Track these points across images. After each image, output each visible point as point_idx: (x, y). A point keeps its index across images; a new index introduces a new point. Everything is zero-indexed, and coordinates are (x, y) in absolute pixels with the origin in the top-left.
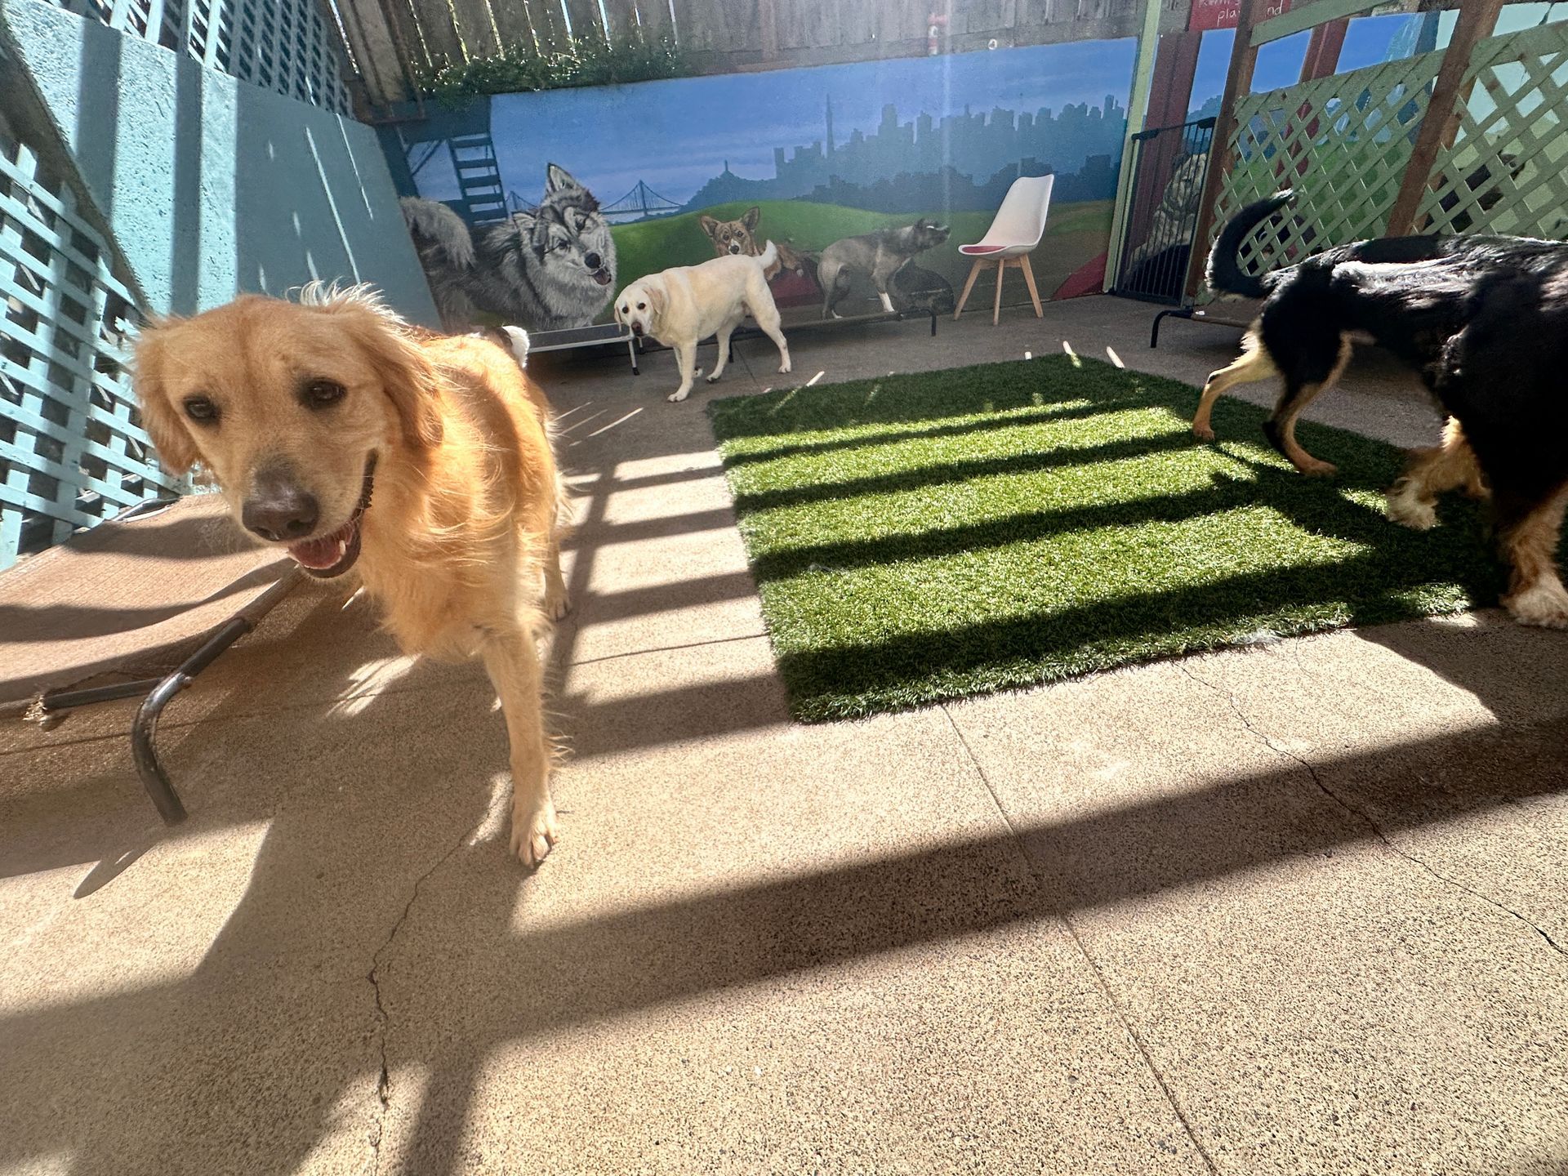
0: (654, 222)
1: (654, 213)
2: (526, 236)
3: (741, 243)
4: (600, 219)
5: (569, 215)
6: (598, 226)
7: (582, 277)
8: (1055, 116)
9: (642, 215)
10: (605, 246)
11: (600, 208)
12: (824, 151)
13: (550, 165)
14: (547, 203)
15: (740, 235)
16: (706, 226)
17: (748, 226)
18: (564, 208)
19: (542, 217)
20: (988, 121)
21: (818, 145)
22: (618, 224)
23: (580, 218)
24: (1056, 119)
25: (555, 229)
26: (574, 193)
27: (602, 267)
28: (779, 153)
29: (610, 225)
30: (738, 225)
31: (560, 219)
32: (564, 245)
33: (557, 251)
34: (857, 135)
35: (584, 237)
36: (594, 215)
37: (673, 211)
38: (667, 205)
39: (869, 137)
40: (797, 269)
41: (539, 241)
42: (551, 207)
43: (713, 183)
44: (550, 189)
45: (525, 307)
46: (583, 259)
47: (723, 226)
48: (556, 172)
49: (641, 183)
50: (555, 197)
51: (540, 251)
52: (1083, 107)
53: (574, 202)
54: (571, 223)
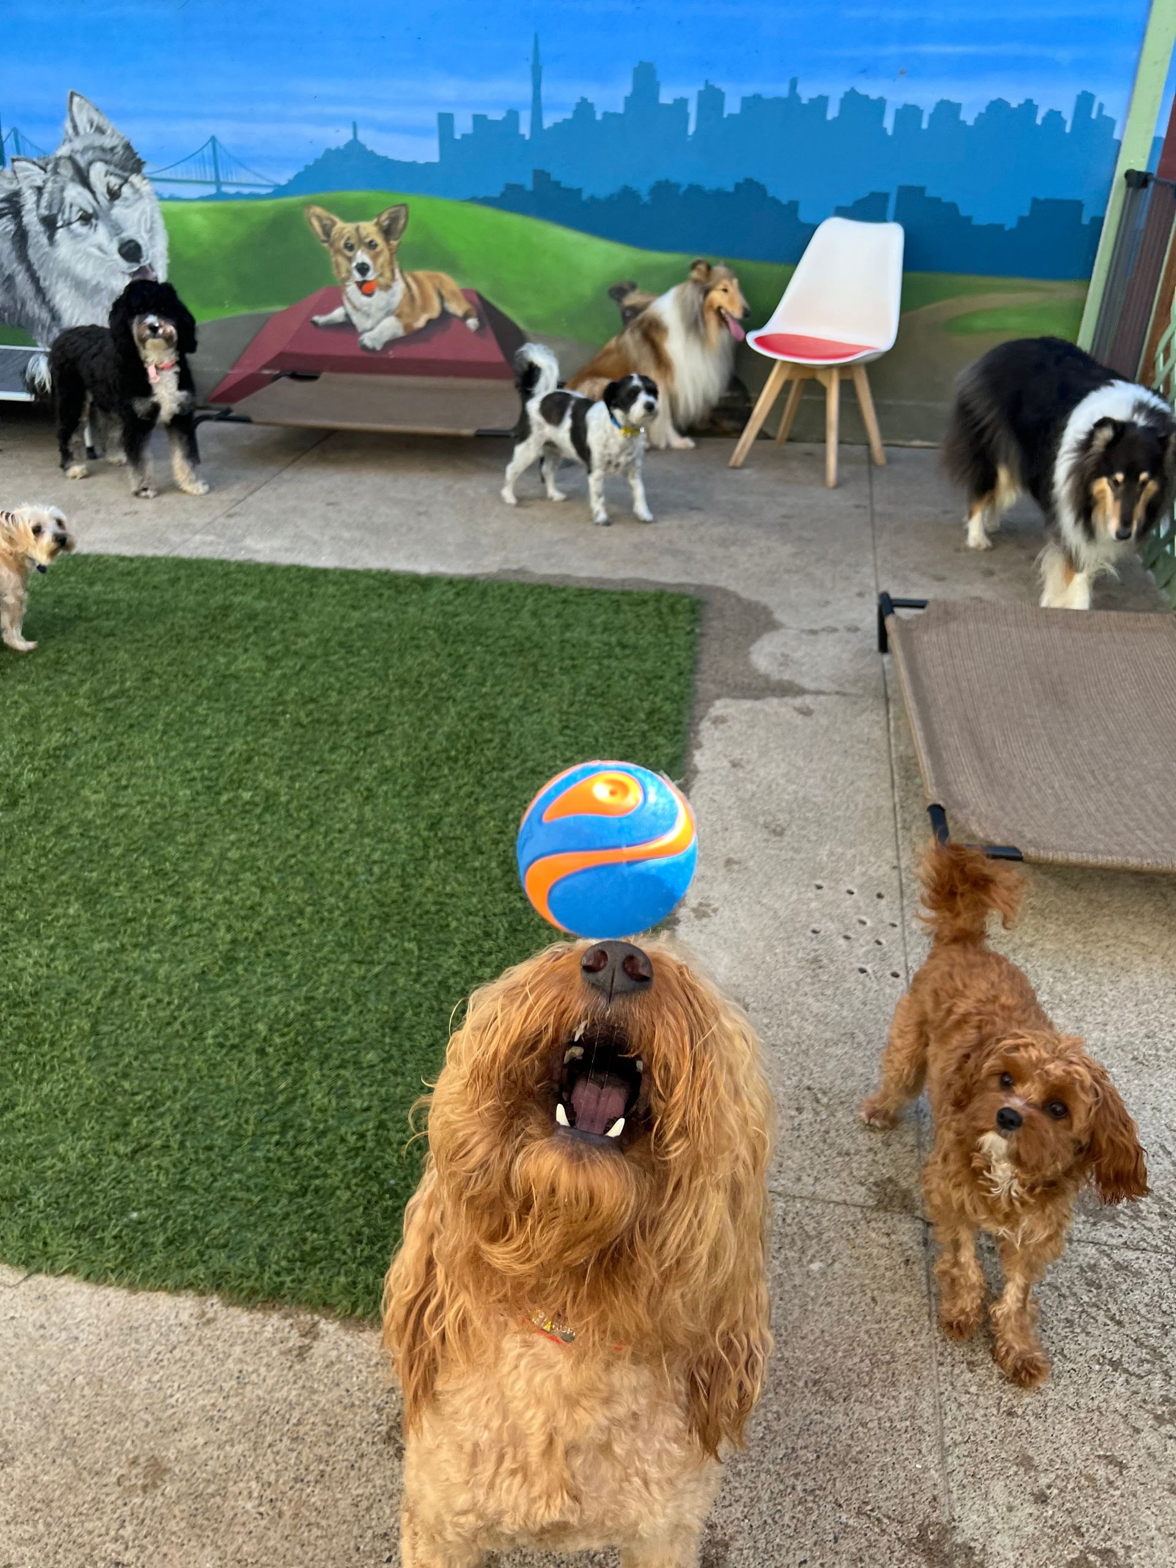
0: (236, 205)
1: (232, 190)
2: (29, 199)
3: (374, 258)
4: (146, 187)
5: (98, 174)
6: (141, 197)
7: (113, 273)
8: (968, 117)
9: (212, 190)
10: (151, 230)
11: (145, 170)
12: (525, 130)
13: (72, 95)
14: (64, 151)
15: (372, 245)
16: (316, 223)
17: (388, 232)
18: (90, 163)
19: (55, 172)
20: (832, 113)
21: (513, 116)
22: (172, 198)
23: (114, 182)
24: (970, 122)
25: (75, 193)
26: (108, 142)
27: (144, 262)
28: (446, 121)
29: (161, 199)
30: (369, 229)
31: (82, 178)
32: (86, 218)
33: (76, 226)
34: (584, 108)
35: (118, 211)
36: (135, 179)
37: (264, 191)
38: (251, 179)
39: (605, 114)
40: (466, 316)
41: (50, 206)
42: (71, 158)
43: (331, 155)
44: (71, 131)
45: (23, 305)
46: (114, 247)
47: (344, 228)
48: (80, 107)
49: (213, 139)
50: (78, 144)
51: (50, 224)
52: (1029, 107)
53: (105, 154)
54: (101, 189)
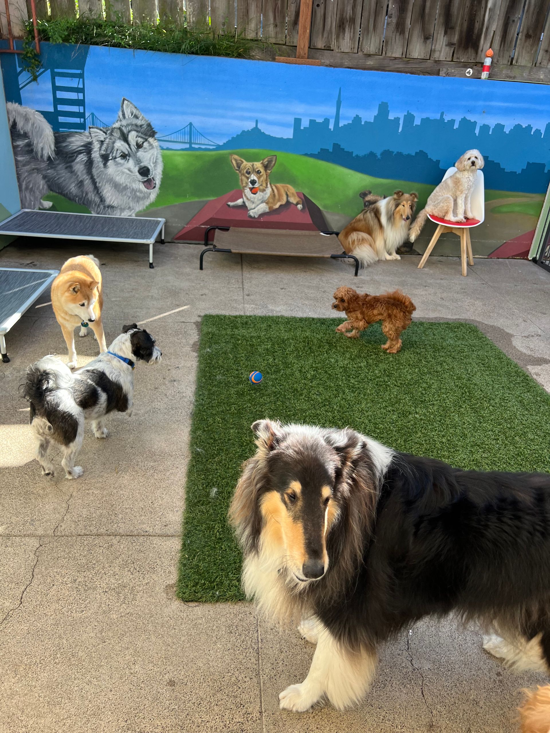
0: (198, 153)
1: (196, 146)
2: (96, 146)
3: (259, 178)
4: (155, 143)
5: (132, 137)
6: (153, 148)
7: (134, 181)
8: (507, 130)
9: (187, 146)
10: (155, 163)
11: (156, 136)
12: (331, 127)
13: (124, 100)
14: (117, 125)
15: (258, 172)
16: (234, 162)
17: (266, 167)
18: (129, 132)
19: (111, 134)
20: (456, 126)
21: (327, 121)
22: (168, 149)
23: (140, 140)
24: (507, 132)
25: (120, 145)
26: (139, 122)
27: (150, 177)
28: (298, 122)
29: (162, 149)
30: (258, 165)
31: (125, 138)
32: (124, 156)
33: (119, 160)
34: (357, 119)
35: (140, 153)
36: (151, 140)
37: (211, 147)
38: (207, 142)
39: (366, 122)
40: (298, 204)
41: (106, 150)
42: (120, 129)
43: (244, 133)
44: (121, 116)
45: (87, 194)
46: (136, 169)
47: (247, 165)
48: (127, 106)
49: (191, 124)
50: (124, 123)
51: (105, 158)
52: (529, 127)
53: (137, 128)
54: (133, 143)
